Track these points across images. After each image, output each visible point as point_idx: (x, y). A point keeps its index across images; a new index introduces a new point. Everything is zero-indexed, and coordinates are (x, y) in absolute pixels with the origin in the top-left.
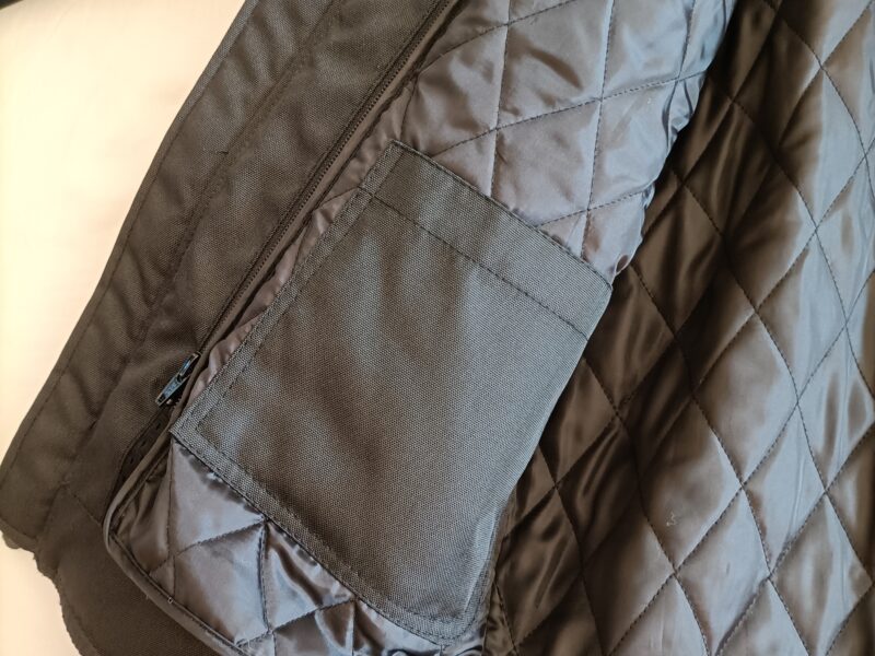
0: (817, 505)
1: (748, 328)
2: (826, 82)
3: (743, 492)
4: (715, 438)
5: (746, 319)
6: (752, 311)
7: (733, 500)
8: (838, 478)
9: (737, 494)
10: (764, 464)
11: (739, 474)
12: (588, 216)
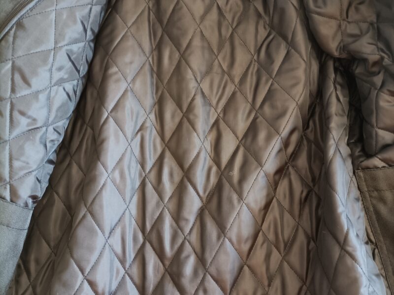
0: (122, 278)
1: (84, 217)
2: (111, 120)
3: (85, 280)
4: (72, 262)
5: (84, 213)
6: (86, 209)
7: (81, 284)
8: (130, 266)
9: (82, 282)
10: (93, 268)
11: (83, 274)
12: (10, 185)
